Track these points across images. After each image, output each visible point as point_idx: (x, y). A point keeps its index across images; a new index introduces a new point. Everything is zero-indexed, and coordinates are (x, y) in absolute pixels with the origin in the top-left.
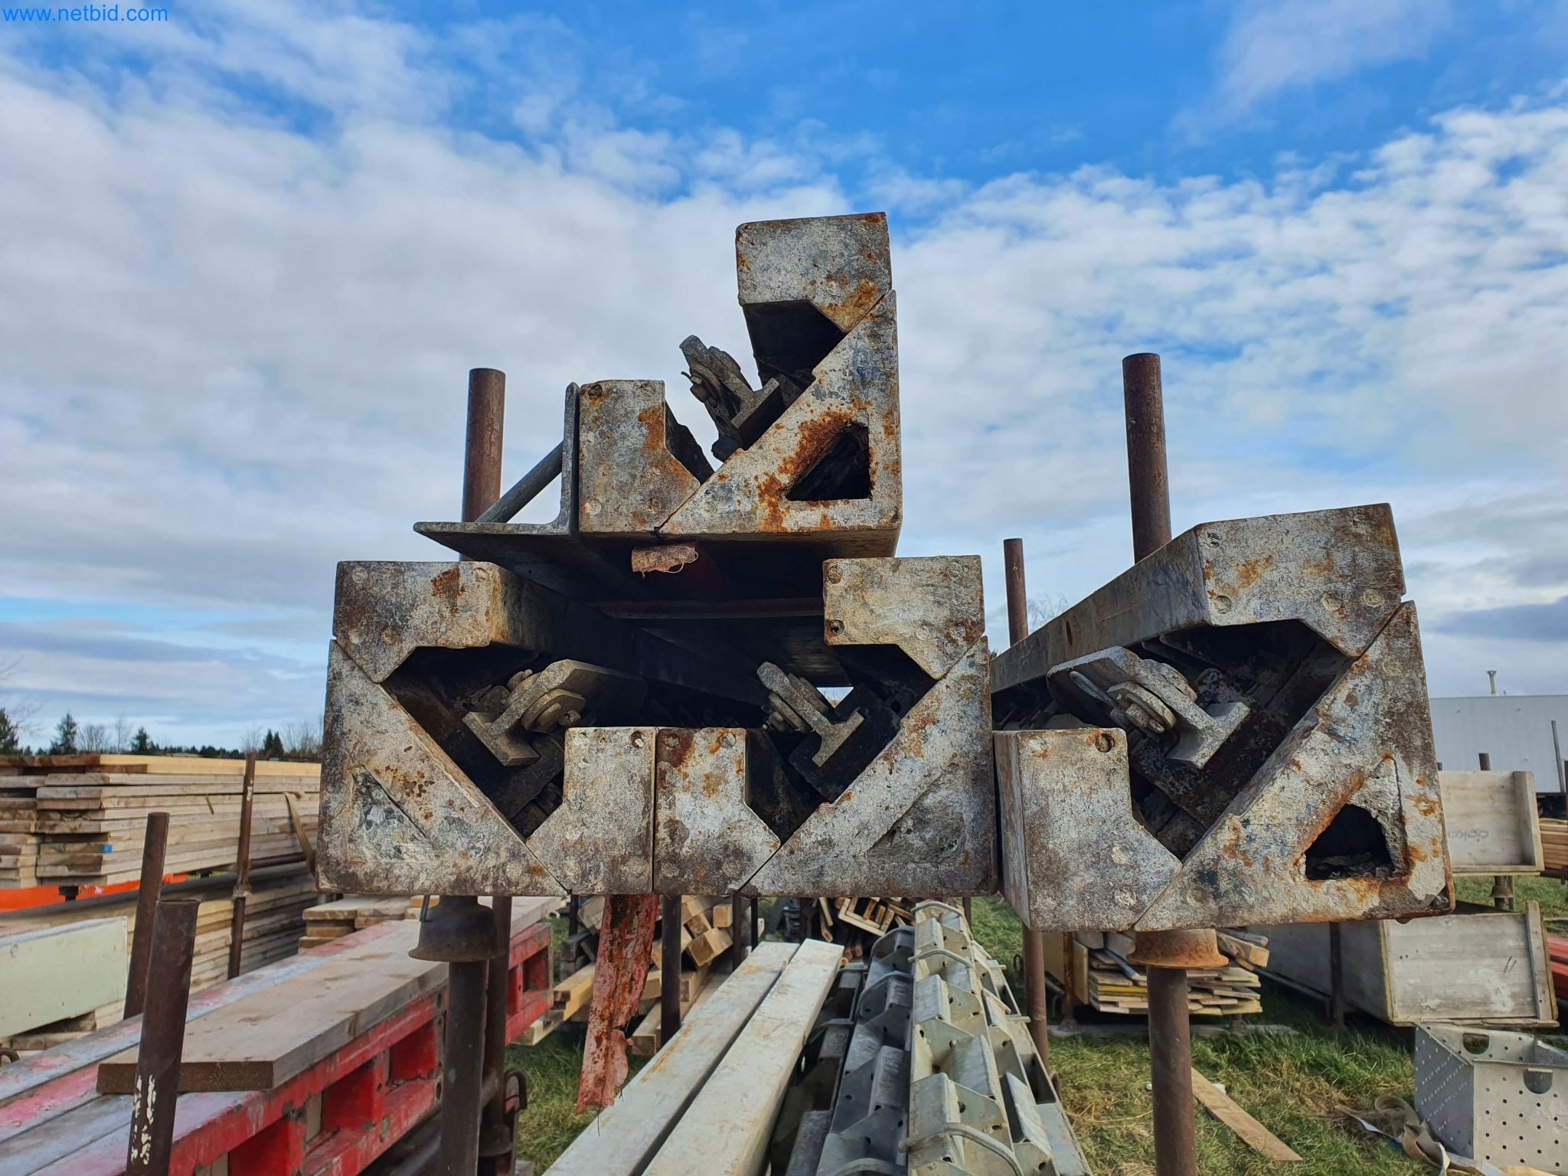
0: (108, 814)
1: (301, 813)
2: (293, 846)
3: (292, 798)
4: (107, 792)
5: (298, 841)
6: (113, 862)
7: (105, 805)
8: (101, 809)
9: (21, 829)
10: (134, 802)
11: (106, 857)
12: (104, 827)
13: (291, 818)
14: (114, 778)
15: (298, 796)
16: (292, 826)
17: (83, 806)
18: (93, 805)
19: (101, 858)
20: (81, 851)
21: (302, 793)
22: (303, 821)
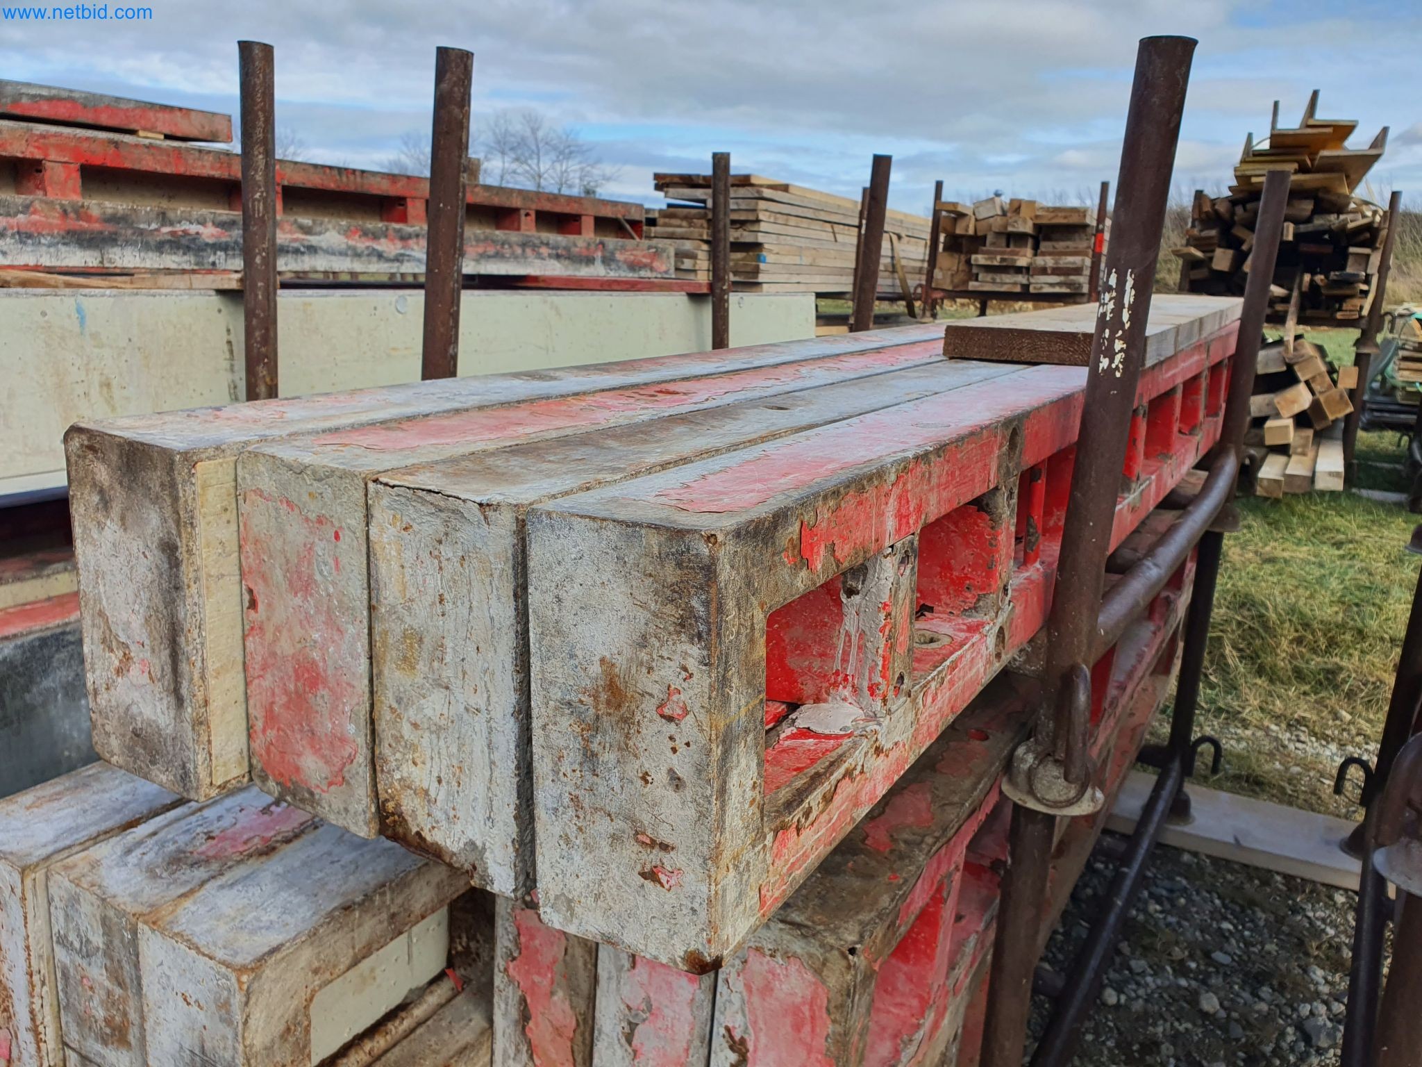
0: (763, 227)
1: (902, 254)
2: (893, 286)
3: (895, 238)
4: (762, 205)
5: (898, 282)
6: (767, 272)
7: (761, 217)
8: (758, 221)
9: (696, 236)
10: (781, 219)
11: (762, 266)
12: (761, 238)
13: (893, 258)
14: (767, 193)
15: (899, 237)
16: (893, 266)
17: (743, 217)
18: (751, 217)
19: (758, 267)
20: (743, 259)
21: (903, 235)
22: (904, 262)
